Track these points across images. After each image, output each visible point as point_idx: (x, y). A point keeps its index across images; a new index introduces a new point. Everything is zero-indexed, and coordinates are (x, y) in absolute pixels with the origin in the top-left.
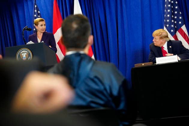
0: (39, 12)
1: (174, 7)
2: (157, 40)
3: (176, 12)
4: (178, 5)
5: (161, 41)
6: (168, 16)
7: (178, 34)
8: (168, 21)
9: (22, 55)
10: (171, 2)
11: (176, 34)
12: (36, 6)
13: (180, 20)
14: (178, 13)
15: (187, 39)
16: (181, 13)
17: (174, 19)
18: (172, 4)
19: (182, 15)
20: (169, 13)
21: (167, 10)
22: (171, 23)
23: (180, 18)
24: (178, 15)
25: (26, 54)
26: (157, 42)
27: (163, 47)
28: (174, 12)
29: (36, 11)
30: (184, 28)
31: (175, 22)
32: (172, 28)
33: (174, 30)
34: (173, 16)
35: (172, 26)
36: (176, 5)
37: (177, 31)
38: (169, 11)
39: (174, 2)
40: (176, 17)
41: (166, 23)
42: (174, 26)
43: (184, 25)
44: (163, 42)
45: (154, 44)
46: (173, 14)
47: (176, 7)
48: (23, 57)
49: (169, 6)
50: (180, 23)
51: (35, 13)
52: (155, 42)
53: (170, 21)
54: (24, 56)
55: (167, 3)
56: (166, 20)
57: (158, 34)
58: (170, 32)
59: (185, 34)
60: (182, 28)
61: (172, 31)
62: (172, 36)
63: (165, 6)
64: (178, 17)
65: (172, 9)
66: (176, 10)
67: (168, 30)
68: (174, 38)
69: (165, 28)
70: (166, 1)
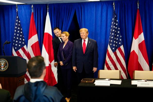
0: (19, 22)
1: (117, 32)
3: (118, 36)
4: (120, 30)
6: (112, 37)
7: (118, 51)
8: (111, 41)
9: (1, 63)
10: (115, 28)
11: (116, 51)
12: (17, 17)
13: (120, 41)
15: (123, 55)
16: (121, 36)
19: (122, 38)
21: (112, 33)
22: (113, 43)
24: (119, 38)
25: (4, 63)
28: (117, 35)
29: (17, 21)
30: (122, 47)
31: (117, 42)
32: (113, 47)
33: (115, 48)
34: (115, 38)
35: (114, 45)
37: (117, 49)
38: (113, 34)
39: (118, 28)
40: (117, 39)
41: (110, 42)
43: (122, 46)
46: (116, 37)
47: (119, 32)
48: (1, 65)
49: (114, 30)
50: (120, 43)
51: (16, 22)
53: (113, 42)
54: (3, 65)
55: (113, 28)
56: (110, 40)
58: (112, 49)
59: (122, 51)
60: (121, 47)
61: (113, 49)
62: (113, 53)
63: (111, 30)
64: (119, 39)
65: (115, 33)
66: (118, 34)
67: (111, 48)
68: (114, 53)
69: (109, 45)
70: (112, 26)
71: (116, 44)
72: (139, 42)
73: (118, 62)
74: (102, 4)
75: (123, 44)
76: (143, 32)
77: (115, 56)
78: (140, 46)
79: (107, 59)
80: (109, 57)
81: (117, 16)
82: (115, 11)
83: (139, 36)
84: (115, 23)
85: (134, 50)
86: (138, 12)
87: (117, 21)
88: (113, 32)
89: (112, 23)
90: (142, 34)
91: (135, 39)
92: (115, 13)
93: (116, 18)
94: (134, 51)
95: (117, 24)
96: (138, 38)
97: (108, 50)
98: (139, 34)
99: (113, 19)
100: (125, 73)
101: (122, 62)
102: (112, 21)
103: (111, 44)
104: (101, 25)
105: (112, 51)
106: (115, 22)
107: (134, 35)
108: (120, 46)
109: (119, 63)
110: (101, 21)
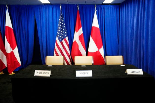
4: (66, 26)
6: (59, 31)
7: (63, 41)
10: (61, 23)
11: (62, 41)
14: (65, 30)
15: (68, 44)
16: (66, 30)
17: (62, 33)
18: (62, 25)
19: (67, 31)
20: (59, 29)
21: (59, 27)
22: (60, 35)
23: (66, 33)
24: (64, 31)
30: (67, 38)
31: (63, 35)
32: (60, 38)
33: (62, 39)
34: (61, 31)
35: (61, 36)
36: (64, 26)
39: (64, 24)
41: (58, 34)
46: (62, 30)
49: (60, 25)
50: (65, 35)
59: (67, 42)
61: (60, 39)
62: (60, 42)
64: (64, 32)
65: (62, 27)
66: (64, 28)
67: (58, 38)
70: (59, 22)
71: (62, 36)
72: (79, 35)
73: (64, 49)
74: (53, 7)
75: (68, 36)
76: (82, 27)
77: (61, 45)
78: (80, 37)
79: (56, 47)
80: (57, 46)
82: (61, 11)
83: (79, 30)
84: (61, 20)
87: (63, 18)
90: (81, 29)
91: (76, 32)
93: (62, 16)
94: (75, 41)
95: (63, 21)
97: (56, 41)
98: (79, 28)
99: (60, 17)
100: (69, 58)
105: (59, 41)
106: (62, 19)
107: (75, 29)
108: (65, 37)
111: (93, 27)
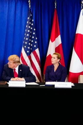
1: (32, 33)
2: (11, 64)
3: (33, 37)
5: (14, 64)
6: (27, 39)
7: (32, 55)
10: (30, 28)
13: (35, 44)
15: (38, 60)
16: (36, 38)
18: (31, 30)
19: (37, 40)
20: (27, 37)
21: (26, 34)
23: (36, 42)
24: (34, 40)
26: (11, 65)
27: (15, 70)
28: (32, 37)
30: (37, 51)
31: (32, 45)
32: (28, 50)
33: (30, 51)
34: (30, 40)
35: (29, 48)
36: (34, 31)
37: (32, 53)
38: (28, 35)
39: (33, 29)
40: (32, 41)
41: (25, 44)
42: (30, 48)
43: (38, 49)
44: (16, 66)
45: (8, 66)
47: (34, 33)
49: (29, 31)
50: (35, 46)
52: (9, 65)
53: (28, 44)
55: (28, 28)
56: (25, 42)
57: (12, 59)
58: (26, 52)
59: (37, 55)
61: (28, 52)
63: (26, 30)
64: (34, 42)
65: (30, 34)
66: (33, 35)
67: (25, 50)
68: (28, 57)
69: (23, 48)
70: (27, 26)
71: (31, 47)
72: (56, 46)
75: (38, 47)
76: (60, 34)
77: (29, 61)
78: (57, 50)
81: (32, 15)
82: (30, 9)
83: (56, 39)
84: (30, 23)
85: (50, 55)
86: (55, 12)
87: (33, 20)
88: (28, 33)
89: (27, 22)
90: (59, 36)
91: (52, 42)
92: (30, 11)
93: (31, 18)
95: (32, 24)
96: (55, 41)
97: (22, 54)
98: (57, 36)
99: (28, 18)
101: (37, 68)
102: (27, 20)
103: (25, 47)
104: (15, 25)
105: (26, 55)
106: (31, 21)
107: (50, 37)
108: (35, 49)
109: (33, 69)
110: (15, 21)
111: (78, 34)
